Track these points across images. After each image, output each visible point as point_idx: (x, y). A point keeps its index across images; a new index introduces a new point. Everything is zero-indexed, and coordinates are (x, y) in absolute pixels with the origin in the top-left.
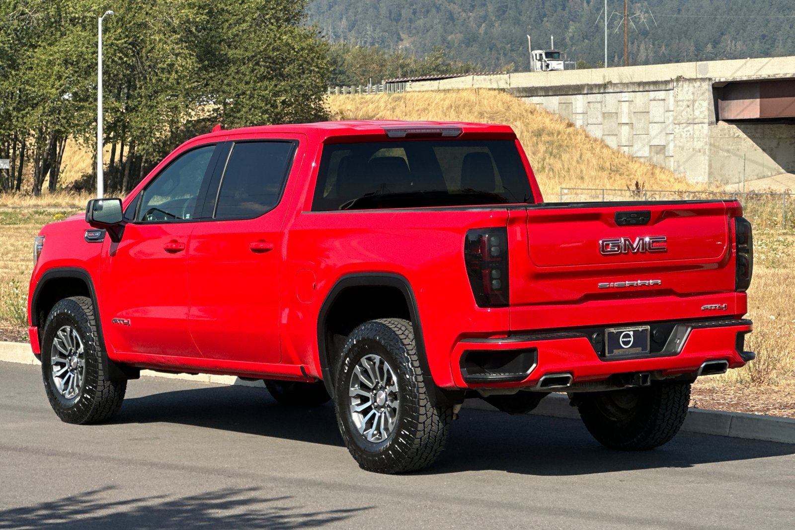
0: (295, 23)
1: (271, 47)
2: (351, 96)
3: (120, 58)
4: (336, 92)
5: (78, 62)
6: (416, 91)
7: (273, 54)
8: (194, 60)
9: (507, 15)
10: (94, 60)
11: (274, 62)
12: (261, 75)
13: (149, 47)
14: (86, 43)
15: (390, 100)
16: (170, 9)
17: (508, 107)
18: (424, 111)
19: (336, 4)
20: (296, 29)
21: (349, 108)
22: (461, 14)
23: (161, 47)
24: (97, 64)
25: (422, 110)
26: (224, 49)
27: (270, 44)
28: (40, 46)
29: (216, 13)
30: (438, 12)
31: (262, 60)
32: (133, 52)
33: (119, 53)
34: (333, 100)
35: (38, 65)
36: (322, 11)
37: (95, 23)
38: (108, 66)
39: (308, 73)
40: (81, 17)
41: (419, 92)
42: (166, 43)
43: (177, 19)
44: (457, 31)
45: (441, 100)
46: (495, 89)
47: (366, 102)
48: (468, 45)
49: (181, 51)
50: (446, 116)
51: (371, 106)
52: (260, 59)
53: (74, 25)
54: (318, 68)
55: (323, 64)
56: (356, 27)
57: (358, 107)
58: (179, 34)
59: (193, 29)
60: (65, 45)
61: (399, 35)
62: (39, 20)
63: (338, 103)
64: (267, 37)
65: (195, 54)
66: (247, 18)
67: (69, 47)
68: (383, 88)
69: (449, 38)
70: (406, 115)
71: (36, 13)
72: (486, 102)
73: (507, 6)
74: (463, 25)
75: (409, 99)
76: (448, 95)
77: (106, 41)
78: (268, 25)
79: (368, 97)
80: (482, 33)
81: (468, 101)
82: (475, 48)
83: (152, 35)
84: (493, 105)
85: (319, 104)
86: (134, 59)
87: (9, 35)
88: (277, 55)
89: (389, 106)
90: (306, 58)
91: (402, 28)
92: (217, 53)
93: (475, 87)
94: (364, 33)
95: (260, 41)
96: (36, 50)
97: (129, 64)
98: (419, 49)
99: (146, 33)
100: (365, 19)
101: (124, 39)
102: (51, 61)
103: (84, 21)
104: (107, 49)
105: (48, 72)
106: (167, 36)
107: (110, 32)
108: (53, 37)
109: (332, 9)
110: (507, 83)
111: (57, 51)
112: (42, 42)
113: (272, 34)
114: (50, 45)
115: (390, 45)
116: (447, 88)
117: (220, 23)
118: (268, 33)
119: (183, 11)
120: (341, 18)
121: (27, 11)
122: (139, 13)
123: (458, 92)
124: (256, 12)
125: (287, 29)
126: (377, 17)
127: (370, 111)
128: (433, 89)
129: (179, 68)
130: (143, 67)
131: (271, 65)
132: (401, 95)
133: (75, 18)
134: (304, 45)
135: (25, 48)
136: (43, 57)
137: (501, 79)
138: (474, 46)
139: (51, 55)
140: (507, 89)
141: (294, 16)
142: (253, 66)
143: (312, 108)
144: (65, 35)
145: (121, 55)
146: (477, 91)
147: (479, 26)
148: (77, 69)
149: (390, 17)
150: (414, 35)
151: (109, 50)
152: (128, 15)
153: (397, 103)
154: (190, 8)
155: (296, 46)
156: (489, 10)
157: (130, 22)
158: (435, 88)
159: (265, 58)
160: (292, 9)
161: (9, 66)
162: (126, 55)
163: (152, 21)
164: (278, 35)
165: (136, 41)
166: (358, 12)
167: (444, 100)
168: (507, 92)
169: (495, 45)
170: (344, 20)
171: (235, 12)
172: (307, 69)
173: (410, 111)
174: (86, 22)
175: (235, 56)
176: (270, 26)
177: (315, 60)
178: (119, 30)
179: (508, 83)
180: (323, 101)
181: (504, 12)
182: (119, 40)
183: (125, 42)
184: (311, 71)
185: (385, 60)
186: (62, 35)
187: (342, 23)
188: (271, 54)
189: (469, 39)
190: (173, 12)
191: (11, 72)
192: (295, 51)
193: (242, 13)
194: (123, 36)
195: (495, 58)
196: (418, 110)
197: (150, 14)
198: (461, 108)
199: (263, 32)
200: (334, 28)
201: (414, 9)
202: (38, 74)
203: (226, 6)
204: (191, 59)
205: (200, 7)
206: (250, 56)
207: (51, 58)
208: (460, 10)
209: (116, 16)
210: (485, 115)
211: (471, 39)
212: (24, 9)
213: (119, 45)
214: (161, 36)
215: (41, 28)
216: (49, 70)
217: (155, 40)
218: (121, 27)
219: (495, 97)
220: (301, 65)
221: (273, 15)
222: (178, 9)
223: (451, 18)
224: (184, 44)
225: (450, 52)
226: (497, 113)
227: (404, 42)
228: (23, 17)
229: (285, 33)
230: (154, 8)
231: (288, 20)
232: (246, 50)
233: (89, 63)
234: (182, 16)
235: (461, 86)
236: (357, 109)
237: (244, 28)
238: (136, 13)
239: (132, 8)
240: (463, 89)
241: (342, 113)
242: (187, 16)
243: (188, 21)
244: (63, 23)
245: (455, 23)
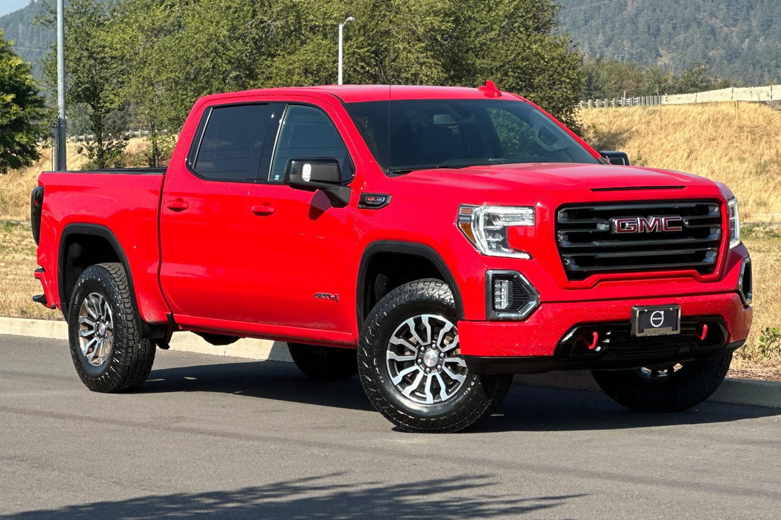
0: (545, 31)
1: (520, 57)
2: (604, 109)
3: (363, 67)
4: (589, 105)
5: (318, 71)
6: (672, 104)
7: (522, 64)
8: (439, 70)
9: (771, 30)
10: (335, 69)
11: (524, 73)
12: (510, 86)
13: (393, 56)
14: (327, 51)
15: (645, 113)
16: (414, 17)
17: (770, 121)
18: (681, 125)
19: (592, 19)
20: (546, 38)
21: (602, 122)
22: (723, 28)
23: (405, 56)
24: (337, 73)
25: (678, 124)
26: (471, 58)
27: (519, 54)
28: (279, 55)
29: (463, 22)
30: (699, 27)
31: (510, 70)
32: (377, 61)
33: (361, 62)
34: (586, 114)
35: (277, 75)
36: (578, 26)
37: (335, 31)
38: (349, 76)
39: (558, 84)
40: (322, 25)
41: (676, 105)
42: (410, 52)
43: (422, 27)
44: (719, 47)
45: (699, 114)
46: (756, 102)
47: (620, 115)
48: (730, 61)
49: (426, 60)
50: (703, 130)
51: (625, 119)
52: (508, 69)
53: (315, 33)
54: (570, 79)
55: (573, 74)
56: (613, 43)
57: (611, 121)
58: (424, 42)
59: (439, 37)
60: (305, 54)
61: (658, 51)
62: (278, 28)
63: (590, 117)
64: (516, 45)
65: (440, 63)
66: (495, 27)
67: (309, 56)
68: (637, 101)
69: (710, 54)
70: (661, 129)
71: (276, 21)
72: (745, 116)
73: (772, 21)
74: (725, 40)
75: (665, 112)
76: (706, 108)
77: (348, 50)
78: (516, 34)
79: (622, 110)
80: (746, 48)
81: (727, 115)
82: (737, 64)
83: (396, 44)
84: (754, 118)
85: (571, 117)
86: (377, 69)
87: (247, 43)
88: (525, 66)
89: (644, 120)
90: (556, 68)
91: (661, 43)
92: (464, 63)
93: (735, 99)
94: (621, 49)
95: (508, 50)
96: (275, 59)
97: (371, 74)
98: (679, 66)
99: (389, 42)
100: (621, 34)
101: (366, 47)
102: (290, 70)
103: (325, 29)
104: (349, 58)
105: (287, 82)
106: (411, 45)
107: (351, 40)
108: (293, 45)
109: (588, 24)
110: (768, 95)
111: (297, 60)
112: (281, 50)
113: (521, 43)
114: (289, 54)
115: (648, 61)
116: (705, 101)
117: (467, 31)
118: (517, 42)
119: (427, 19)
120: (598, 33)
121: (266, 19)
122: (382, 21)
123: (717, 105)
124: (504, 20)
125: (536, 38)
126: (635, 32)
127: (624, 124)
128: (690, 102)
129: (423, 78)
130: (387, 77)
131: (520, 75)
132: (656, 108)
133: (316, 26)
134: (554, 55)
135: (264, 57)
136: (282, 66)
137: (762, 91)
138: (736, 62)
139: (291, 64)
140: (768, 101)
141: (544, 25)
142: (502, 76)
143: (563, 121)
144: (306, 43)
145: (363, 64)
146: (737, 104)
147: (743, 42)
148: (318, 79)
149: (648, 32)
150: (674, 51)
151: (351, 59)
152: (370, 23)
153: (652, 116)
154: (436, 16)
155: (546, 56)
156: (753, 24)
157: (373, 30)
158: (693, 101)
159: (514, 68)
160: (542, 18)
161: (247, 76)
162: (369, 65)
163: (396, 29)
164: (527, 45)
165: (379, 49)
166: (614, 27)
167: (701, 113)
168: (768, 105)
169: (759, 61)
170: (601, 36)
171: (482, 20)
172: (558, 80)
173: (665, 125)
174: (327, 30)
175: (482, 66)
176: (519, 35)
177: (566, 70)
178: (362, 39)
179: (770, 95)
180: (574, 113)
181: (769, 26)
182: (362, 48)
183: (368, 51)
184: (562, 82)
185: (641, 76)
186: (303, 43)
187: (599, 38)
188: (520, 64)
189: (731, 55)
190: (418, 19)
191: (249, 83)
192: (545, 62)
193: (490, 21)
194: (366, 44)
195: (759, 74)
196: (674, 124)
197: (394, 22)
198: (719, 121)
199: (512, 41)
200: (590, 44)
201: (674, 24)
202: (277, 83)
203: (473, 13)
204: (436, 68)
205: (446, 15)
206: (498, 66)
207: (291, 67)
208: (722, 25)
209: (358, 24)
210: (746, 129)
211: (733, 55)
212: (263, 17)
213: (362, 54)
214: (406, 45)
215: (280, 37)
216: (289, 80)
217: (399, 48)
218: (364, 35)
219: (756, 110)
220: (552, 76)
221: (522, 23)
222: (423, 17)
223: (713, 32)
224: (429, 53)
225: (711, 68)
226: (758, 127)
227: (663, 58)
228: (262, 25)
229: (535, 42)
230: (398, 16)
231: (537, 29)
232: (494, 59)
233: (330, 73)
234: (427, 24)
235: (720, 99)
236: (610, 122)
237: (492, 37)
238: (379, 21)
239: (375, 16)
240: (721, 103)
241: (594, 127)
242: (432, 23)
243: (433, 29)
244: (303, 32)
245: (717, 38)
